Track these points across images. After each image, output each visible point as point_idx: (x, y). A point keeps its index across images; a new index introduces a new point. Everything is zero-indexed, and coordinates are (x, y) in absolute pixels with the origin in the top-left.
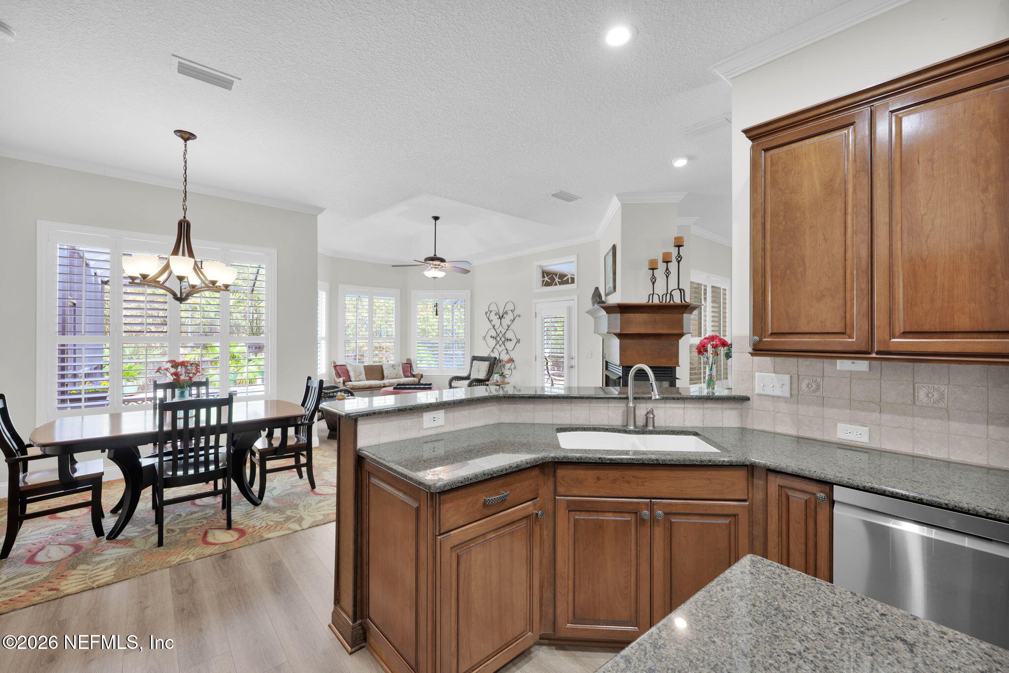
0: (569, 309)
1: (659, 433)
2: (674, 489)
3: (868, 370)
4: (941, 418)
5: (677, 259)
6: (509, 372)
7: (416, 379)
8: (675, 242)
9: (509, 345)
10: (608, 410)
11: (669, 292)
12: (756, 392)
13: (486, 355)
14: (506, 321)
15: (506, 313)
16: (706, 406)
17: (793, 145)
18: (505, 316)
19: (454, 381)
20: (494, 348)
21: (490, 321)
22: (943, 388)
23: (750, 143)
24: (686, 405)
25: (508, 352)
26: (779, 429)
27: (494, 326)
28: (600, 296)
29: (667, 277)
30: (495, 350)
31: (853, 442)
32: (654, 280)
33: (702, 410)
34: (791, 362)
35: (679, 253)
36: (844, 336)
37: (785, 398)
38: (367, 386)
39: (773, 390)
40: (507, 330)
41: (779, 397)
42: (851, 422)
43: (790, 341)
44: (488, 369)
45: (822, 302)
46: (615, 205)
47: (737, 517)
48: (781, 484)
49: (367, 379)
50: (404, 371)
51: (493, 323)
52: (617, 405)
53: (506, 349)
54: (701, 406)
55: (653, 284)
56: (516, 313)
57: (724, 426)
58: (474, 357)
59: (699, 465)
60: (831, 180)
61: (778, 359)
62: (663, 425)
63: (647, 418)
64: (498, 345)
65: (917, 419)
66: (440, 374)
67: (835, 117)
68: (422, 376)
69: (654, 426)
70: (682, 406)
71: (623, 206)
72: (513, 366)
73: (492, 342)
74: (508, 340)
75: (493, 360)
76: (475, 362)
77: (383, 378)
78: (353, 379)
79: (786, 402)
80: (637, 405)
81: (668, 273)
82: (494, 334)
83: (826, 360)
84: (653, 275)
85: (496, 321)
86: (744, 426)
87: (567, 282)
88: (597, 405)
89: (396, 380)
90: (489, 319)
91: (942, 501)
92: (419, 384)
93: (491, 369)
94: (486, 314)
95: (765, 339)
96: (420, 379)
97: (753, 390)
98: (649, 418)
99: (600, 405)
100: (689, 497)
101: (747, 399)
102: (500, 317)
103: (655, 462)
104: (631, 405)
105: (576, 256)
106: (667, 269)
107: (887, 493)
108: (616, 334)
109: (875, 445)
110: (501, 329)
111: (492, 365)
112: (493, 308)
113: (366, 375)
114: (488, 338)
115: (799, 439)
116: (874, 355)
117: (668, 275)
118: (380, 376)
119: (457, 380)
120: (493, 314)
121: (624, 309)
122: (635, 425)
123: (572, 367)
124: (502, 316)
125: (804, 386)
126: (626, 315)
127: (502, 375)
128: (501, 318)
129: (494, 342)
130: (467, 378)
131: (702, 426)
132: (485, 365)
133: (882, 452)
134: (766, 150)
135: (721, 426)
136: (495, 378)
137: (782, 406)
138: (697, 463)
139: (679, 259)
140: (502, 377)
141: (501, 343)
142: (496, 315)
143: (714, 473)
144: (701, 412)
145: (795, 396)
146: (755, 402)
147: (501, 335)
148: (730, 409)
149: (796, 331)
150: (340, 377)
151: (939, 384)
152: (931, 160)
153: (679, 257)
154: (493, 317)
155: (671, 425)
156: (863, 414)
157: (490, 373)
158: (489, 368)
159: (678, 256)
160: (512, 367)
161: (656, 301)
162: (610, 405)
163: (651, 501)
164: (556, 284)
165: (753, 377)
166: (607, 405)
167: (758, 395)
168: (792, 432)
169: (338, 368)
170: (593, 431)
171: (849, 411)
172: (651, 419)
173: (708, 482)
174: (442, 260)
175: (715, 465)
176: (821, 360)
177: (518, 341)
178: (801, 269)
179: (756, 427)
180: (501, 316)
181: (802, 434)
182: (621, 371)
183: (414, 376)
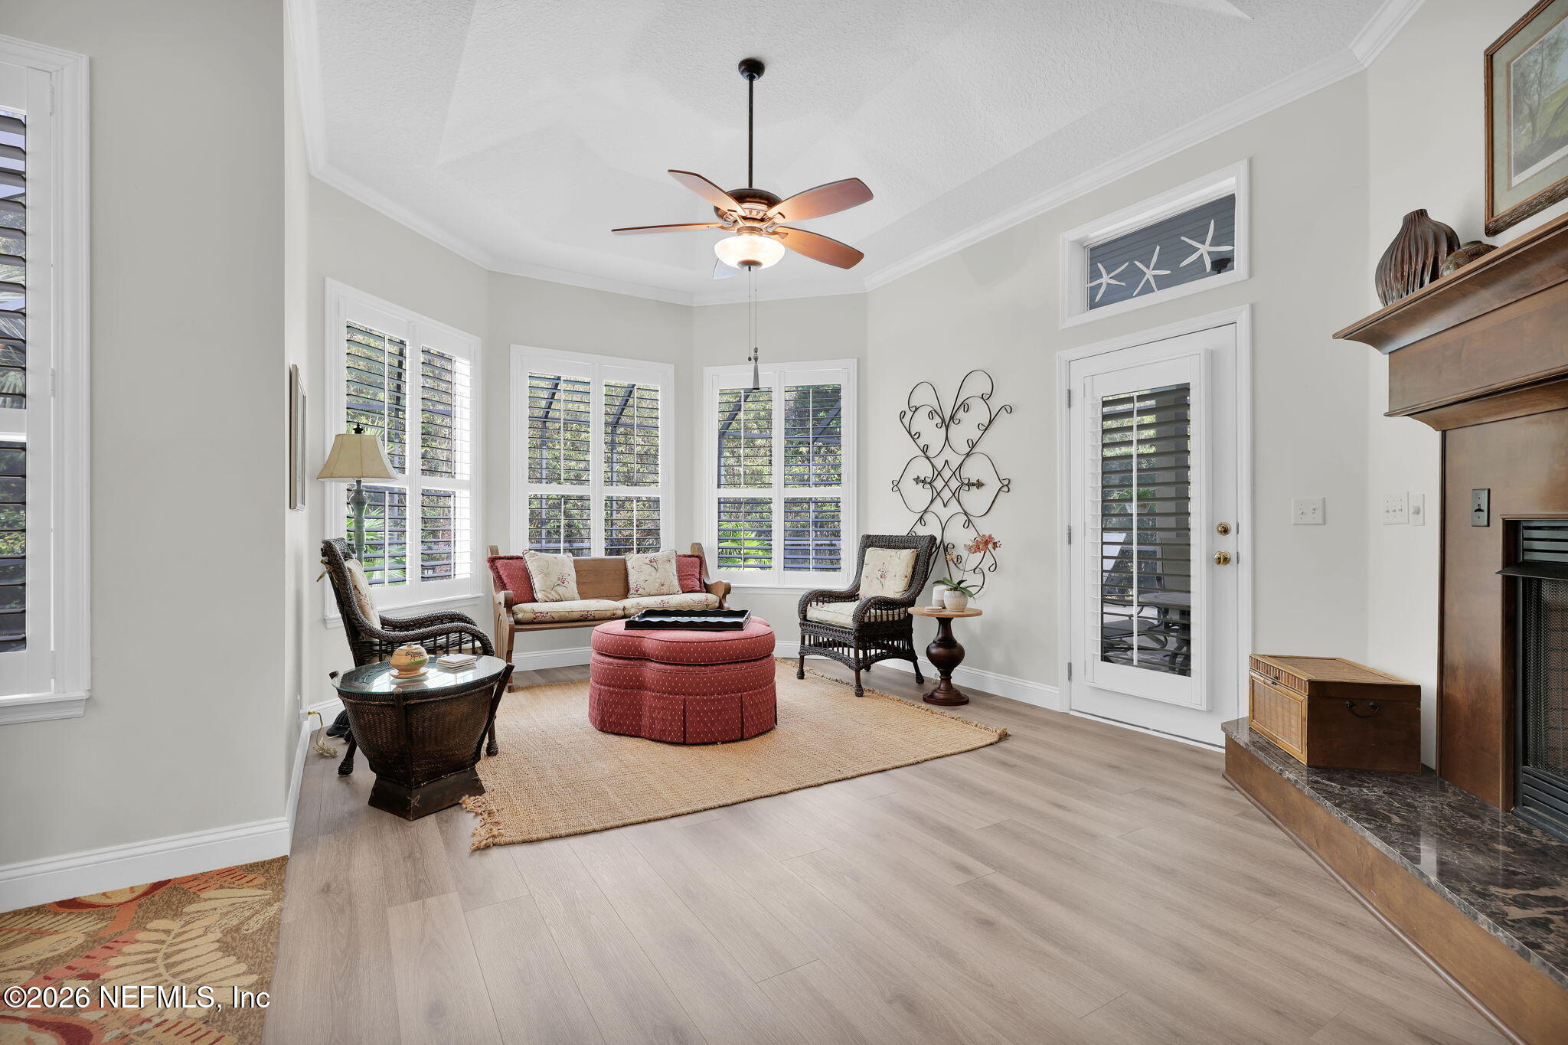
6: (977, 580)
7: (712, 599)
9: (976, 501)
13: (902, 531)
14: (965, 430)
15: (965, 406)
18: (961, 414)
19: (814, 603)
20: (925, 511)
21: (915, 437)
25: (969, 521)
27: (925, 450)
30: (928, 517)
38: (575, 615)
40: (968, 455)
44: (910, 570)
49: (583, 596)
50: (682, 576)
51: (922, 442)
53: (966, 513)
56: (996, 403)
58: (868, 537)
64: (938, 502)
66: (776, 586)
68: (728, 590)
72: (988, 561)
73: (921, 497)
74: (970, 485)
75: (925, 544)
76: (870, 552)
77: (625, 593)
78: (539, 595)
82: (926, 472)
85: (933, 435)
89: (659, 599)
90: (910, 433)
92: (720, 611)
93: (920, 569)
94: (902, 418)
96: (724, 596)
102: (943, 421)
110: (948, 454)
111: (921, 558)
112: (924, 397)
113: (578, 583)
114: (908, 484)
118: (619, 588)
119: (823, 602)
120: (923, 413)
123: (1225, 561)
124: (952, 418)
127: (958, 588)
128: (946, 424)
129: (926, 494)
130: (850, 596)
132: (901, 562)
136: (935, 596)
140: (957, 593)
141: (946, 494)
142: (931, 415)
147: (947, 474)
150: (504, 587)
154: (922, 423)
157: (915, 584)
158: (914, 568)
160: (985, 566)
164: (1147, 289)
169: (499, 563)
174: (771, 201)
177: (1006, 486)
180: (947, 419)
183: (708, 589)
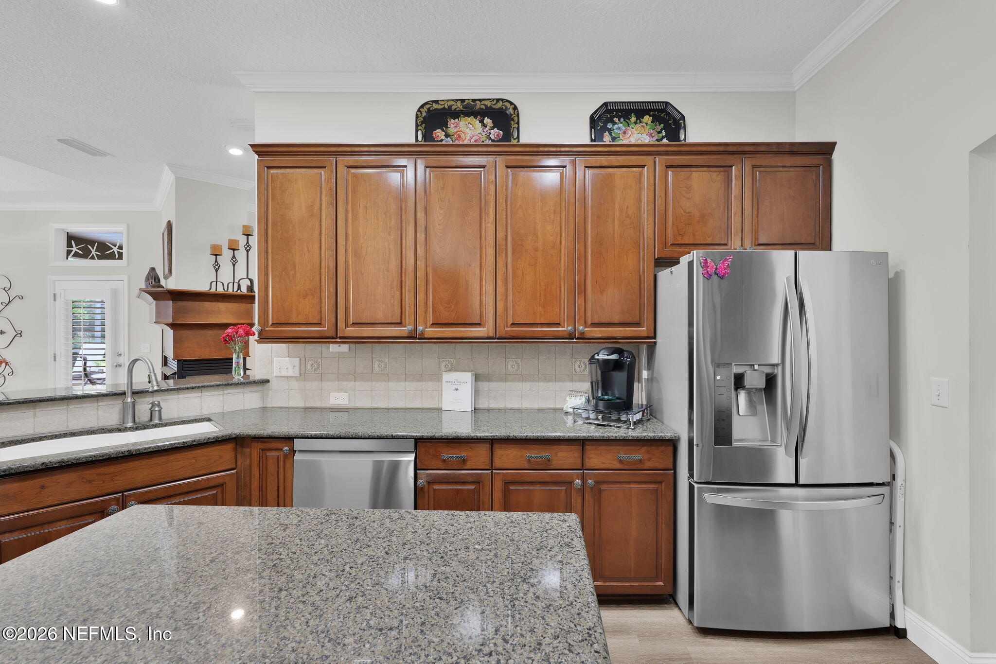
0: (115, 293)
1: (166, 425)
2: (153, 475)
3: (347, 351)
4: (385, 381)
5: (246, 248)
8: (243, 231)
10: (98, 410)
11: (236, 281)
12: (275, 375)
16: (226, 392)
17: (288, 171)
22: (386, 360)
23: (256, 157)
24: (203, 394)
26: (292, 404)
28: (157, 279)
29: (234, 265)
31: (340, 406)
32: (217, 267)
33: (221, 396)
34: (299, 347)
35: (248, 242)
36: (320, 326)
37: (296, 377)
39: (287, 372)
41: (292, 377)
42: (338, 390)
43: (285, 330)
45: (306, 299)
46: (168, 178)
47: (224, 485)
48: (262, 447)
52: (110, 403)
54: (221, 392)
55: (217, 271)
56: (13, 293)
57: (245, 408)
59: (181, 447)
60: (312, 206)
61: (291, 345)
62: (176, 416)
63: (152, 411)
65: (374, 383)
67: (315, 158)
69: (160, 419)
70: (199, 394)
71: (178, 179)
72: (8, 371)
79: (297, 381)
80: (138, 400)
81: (234, 261)
83: (323, 345)
84: (216, 261)
86: (265, 406)
87: (112, 257)
88: (80, 406)
91: (350, 434)
95: (267, 329)
97: (272, 373)
98: (153, 412)
99: (84, 405)
100: (171, 479)
101: (268, 381)
103: (127, 454)
104: (129, 400)
105: (125, 225)
106: (234, 256)
107: (324, 436)
108: (167, 324)
109: (352, 405)
115: (305, 408)
116: (338, 340)
117: (234, 263)
121: (177, 296)
122: (134, 421)
123: (120, 366)
125: (309, 366)
126: (181, 304)
131: (222, 411)
133: (356, 409)
134: (269, 167)
135: (243, 409)
137: (294, 385)
138: (178, 445)
139: (248, 248)
143: (199, 451)
144: (221, 398)
145: (303, 376)
146: (273, 384)
148: (251, 392)
149: (290, 322)
151: (384, 358)
152: (366, 207)
153: (248, 246)
155: (185, 415)
156: (345, 383)
159: (246, 245)
161: (220, 290)
162: (100, 404)
163: (123, 495)
164: (93, 258)
165: (272, 362)
166: (96, 404)
167: (277, 377)
168: (302, 405)
170: (71, 436)
171: (337, 382)
172: (157, 413)
173: (194, 461)
175: (200, 444)
176: (320, 345)
177: (19, 334)
178: (293, 272)
179: (275, 405)
181: (308, 405)
182: (176, 366)
